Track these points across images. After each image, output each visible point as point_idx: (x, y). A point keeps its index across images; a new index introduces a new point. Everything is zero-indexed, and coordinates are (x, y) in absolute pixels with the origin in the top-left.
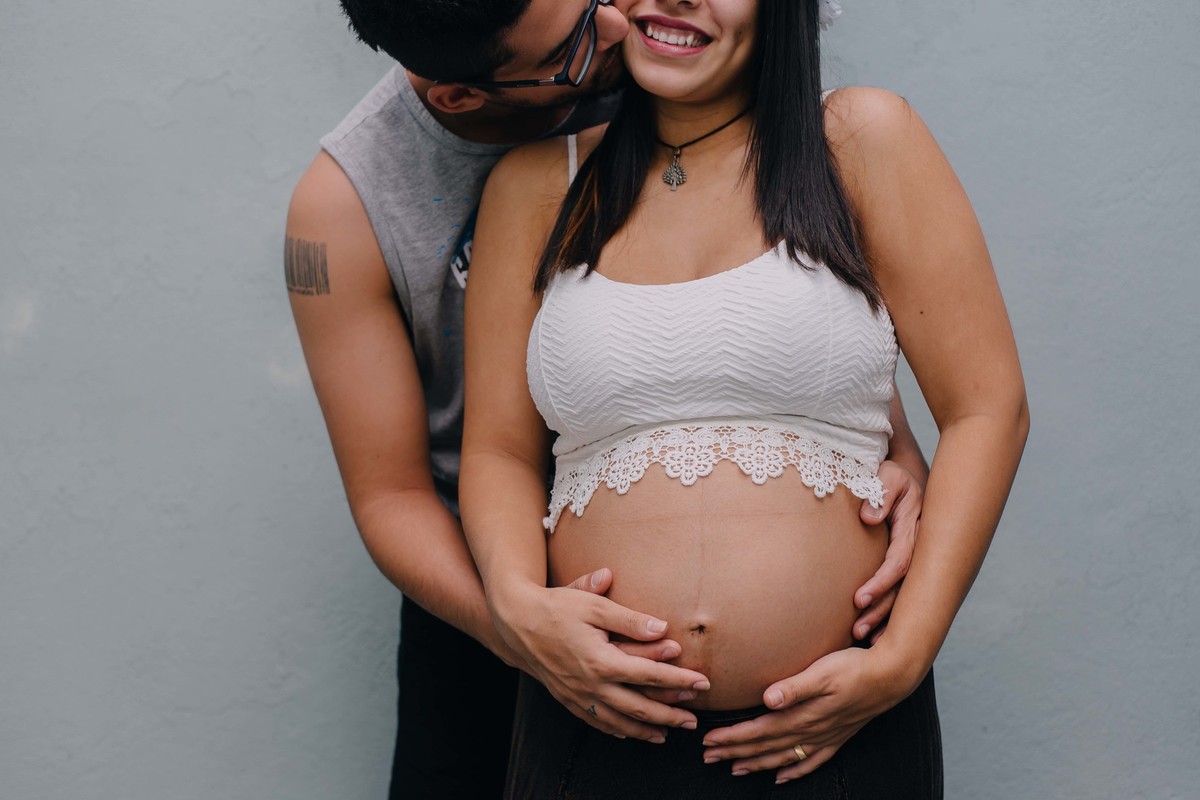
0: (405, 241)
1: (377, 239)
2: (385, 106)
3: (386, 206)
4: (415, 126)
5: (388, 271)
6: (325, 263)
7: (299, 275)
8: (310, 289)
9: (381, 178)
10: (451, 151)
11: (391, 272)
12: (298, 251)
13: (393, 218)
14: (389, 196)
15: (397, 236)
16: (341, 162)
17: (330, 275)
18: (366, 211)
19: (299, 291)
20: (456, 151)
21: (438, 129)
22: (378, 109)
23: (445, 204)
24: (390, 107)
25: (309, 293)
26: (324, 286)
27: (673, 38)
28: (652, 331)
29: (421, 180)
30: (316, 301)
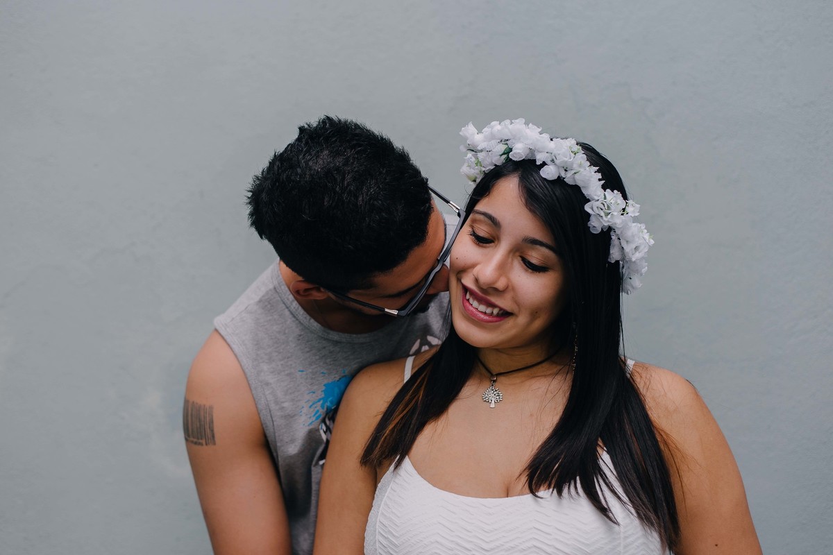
0: (276, 403)
1: (254, 400)
2: (263, 296)
3: (262, 374)
4: (287, 312)
5: (262, 425)
6: (212, 422)
7: (192, 429)
8: (200, 441)
9: (259, 352)
10: (316, 336)
11: (264, 426)
12: (192, 410)
13: (267, 384)
14: (265, 367)
15: (270, 398)
16: (228, 340)
17: (216, 430)
18: (247, 378)
19: (192, 442)
20: (319, 336)
21: (305, 318)
22: (257, 299)
23: (307, 374)
24: (267, 297)
25: (202, 444)
26: (211, 439)
27: (482, 308)
28: (472, 542)
29: (289, 355)
30: (205, 450)
